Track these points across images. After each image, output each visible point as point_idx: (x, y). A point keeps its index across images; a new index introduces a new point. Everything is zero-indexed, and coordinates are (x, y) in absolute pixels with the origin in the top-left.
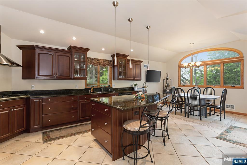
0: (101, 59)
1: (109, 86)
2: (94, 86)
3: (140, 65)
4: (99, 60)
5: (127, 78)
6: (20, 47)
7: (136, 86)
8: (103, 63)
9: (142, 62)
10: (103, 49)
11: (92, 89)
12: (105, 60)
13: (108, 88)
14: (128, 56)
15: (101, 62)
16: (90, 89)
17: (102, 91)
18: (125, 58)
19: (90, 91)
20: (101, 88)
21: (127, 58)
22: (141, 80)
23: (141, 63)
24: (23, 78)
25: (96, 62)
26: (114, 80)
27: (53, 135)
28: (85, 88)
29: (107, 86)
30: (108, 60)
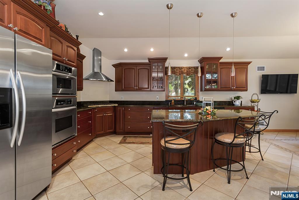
0: (184, 67)
1: (196, 99)
2: (176, 98)
3: (245, 68)
4: (182, 68)
5: (221, 88)
6: (114, 66)
7: (238, 99)
8: (187, 71)
9: (249, 63)
10: (186, 55)
11: (173, 101)
12: (190, 68)
13: (193, 101)
14: (221, 58)
15: (184, 71)
16: (171, 101)
17: (185, 104)
18: (217, 62)
19: (171, 104)
20: (184, 101)
21: (220, 61)
22: (247, 90)
23: (247, 66)
24: (116, 90)
25: (178, 71)
26: (201, 90)
27: (129, 140)
28: (166, 100)
29: (192, 98)
30: (193, 67)
